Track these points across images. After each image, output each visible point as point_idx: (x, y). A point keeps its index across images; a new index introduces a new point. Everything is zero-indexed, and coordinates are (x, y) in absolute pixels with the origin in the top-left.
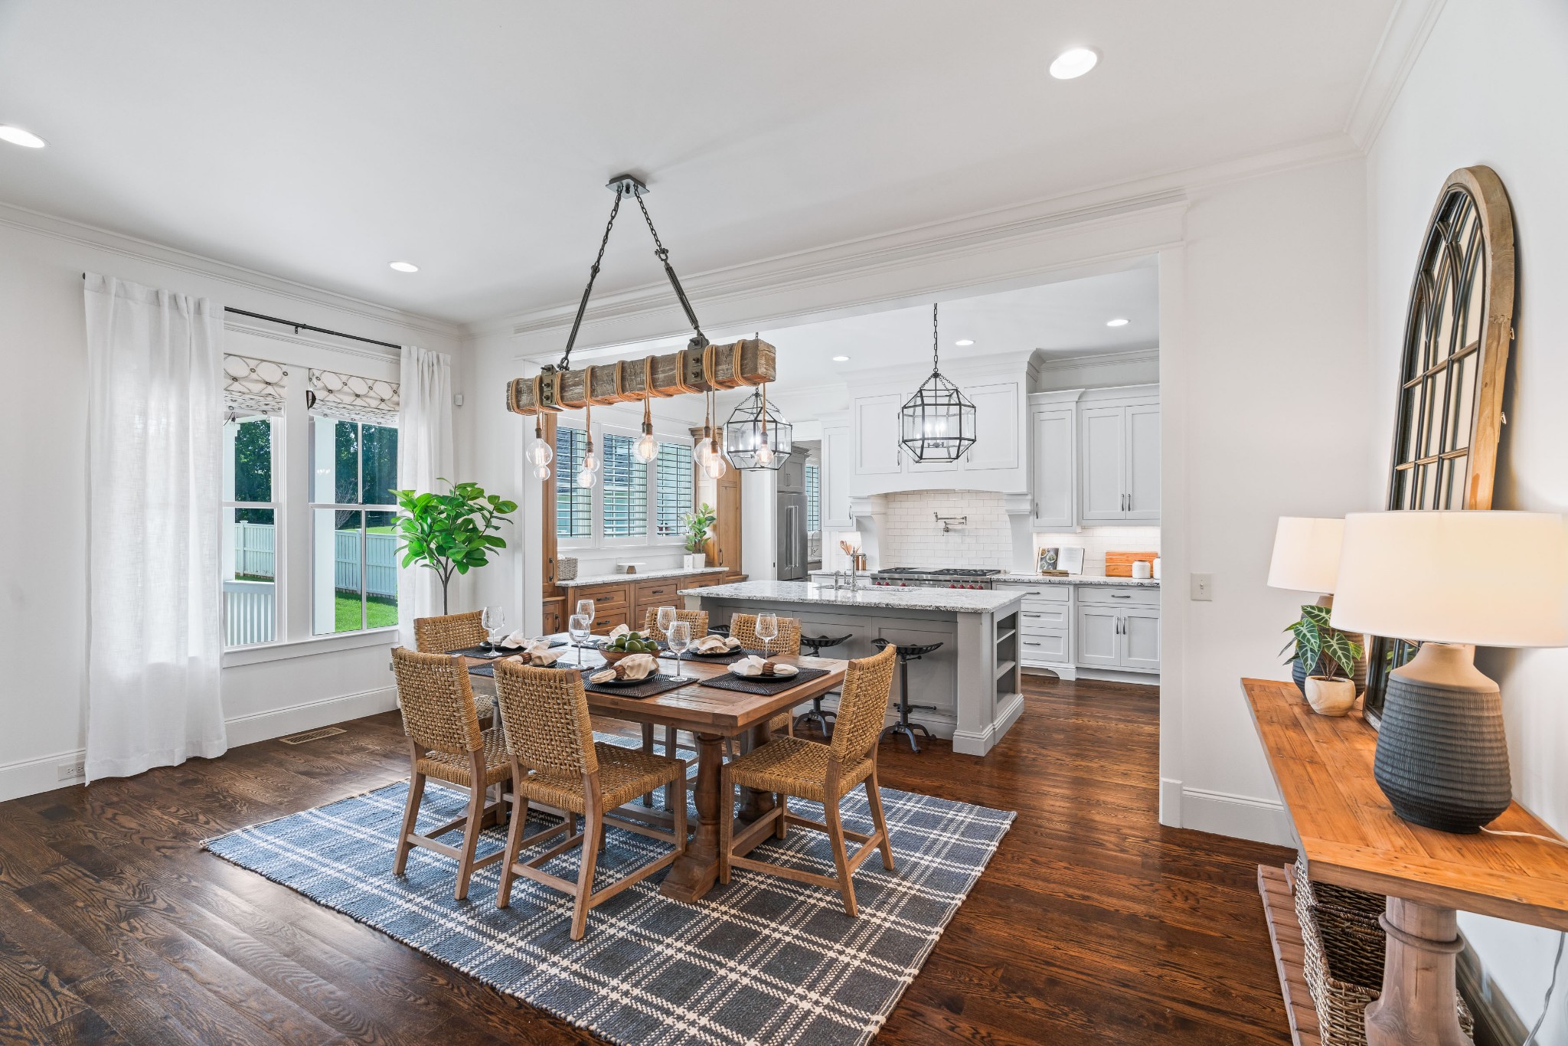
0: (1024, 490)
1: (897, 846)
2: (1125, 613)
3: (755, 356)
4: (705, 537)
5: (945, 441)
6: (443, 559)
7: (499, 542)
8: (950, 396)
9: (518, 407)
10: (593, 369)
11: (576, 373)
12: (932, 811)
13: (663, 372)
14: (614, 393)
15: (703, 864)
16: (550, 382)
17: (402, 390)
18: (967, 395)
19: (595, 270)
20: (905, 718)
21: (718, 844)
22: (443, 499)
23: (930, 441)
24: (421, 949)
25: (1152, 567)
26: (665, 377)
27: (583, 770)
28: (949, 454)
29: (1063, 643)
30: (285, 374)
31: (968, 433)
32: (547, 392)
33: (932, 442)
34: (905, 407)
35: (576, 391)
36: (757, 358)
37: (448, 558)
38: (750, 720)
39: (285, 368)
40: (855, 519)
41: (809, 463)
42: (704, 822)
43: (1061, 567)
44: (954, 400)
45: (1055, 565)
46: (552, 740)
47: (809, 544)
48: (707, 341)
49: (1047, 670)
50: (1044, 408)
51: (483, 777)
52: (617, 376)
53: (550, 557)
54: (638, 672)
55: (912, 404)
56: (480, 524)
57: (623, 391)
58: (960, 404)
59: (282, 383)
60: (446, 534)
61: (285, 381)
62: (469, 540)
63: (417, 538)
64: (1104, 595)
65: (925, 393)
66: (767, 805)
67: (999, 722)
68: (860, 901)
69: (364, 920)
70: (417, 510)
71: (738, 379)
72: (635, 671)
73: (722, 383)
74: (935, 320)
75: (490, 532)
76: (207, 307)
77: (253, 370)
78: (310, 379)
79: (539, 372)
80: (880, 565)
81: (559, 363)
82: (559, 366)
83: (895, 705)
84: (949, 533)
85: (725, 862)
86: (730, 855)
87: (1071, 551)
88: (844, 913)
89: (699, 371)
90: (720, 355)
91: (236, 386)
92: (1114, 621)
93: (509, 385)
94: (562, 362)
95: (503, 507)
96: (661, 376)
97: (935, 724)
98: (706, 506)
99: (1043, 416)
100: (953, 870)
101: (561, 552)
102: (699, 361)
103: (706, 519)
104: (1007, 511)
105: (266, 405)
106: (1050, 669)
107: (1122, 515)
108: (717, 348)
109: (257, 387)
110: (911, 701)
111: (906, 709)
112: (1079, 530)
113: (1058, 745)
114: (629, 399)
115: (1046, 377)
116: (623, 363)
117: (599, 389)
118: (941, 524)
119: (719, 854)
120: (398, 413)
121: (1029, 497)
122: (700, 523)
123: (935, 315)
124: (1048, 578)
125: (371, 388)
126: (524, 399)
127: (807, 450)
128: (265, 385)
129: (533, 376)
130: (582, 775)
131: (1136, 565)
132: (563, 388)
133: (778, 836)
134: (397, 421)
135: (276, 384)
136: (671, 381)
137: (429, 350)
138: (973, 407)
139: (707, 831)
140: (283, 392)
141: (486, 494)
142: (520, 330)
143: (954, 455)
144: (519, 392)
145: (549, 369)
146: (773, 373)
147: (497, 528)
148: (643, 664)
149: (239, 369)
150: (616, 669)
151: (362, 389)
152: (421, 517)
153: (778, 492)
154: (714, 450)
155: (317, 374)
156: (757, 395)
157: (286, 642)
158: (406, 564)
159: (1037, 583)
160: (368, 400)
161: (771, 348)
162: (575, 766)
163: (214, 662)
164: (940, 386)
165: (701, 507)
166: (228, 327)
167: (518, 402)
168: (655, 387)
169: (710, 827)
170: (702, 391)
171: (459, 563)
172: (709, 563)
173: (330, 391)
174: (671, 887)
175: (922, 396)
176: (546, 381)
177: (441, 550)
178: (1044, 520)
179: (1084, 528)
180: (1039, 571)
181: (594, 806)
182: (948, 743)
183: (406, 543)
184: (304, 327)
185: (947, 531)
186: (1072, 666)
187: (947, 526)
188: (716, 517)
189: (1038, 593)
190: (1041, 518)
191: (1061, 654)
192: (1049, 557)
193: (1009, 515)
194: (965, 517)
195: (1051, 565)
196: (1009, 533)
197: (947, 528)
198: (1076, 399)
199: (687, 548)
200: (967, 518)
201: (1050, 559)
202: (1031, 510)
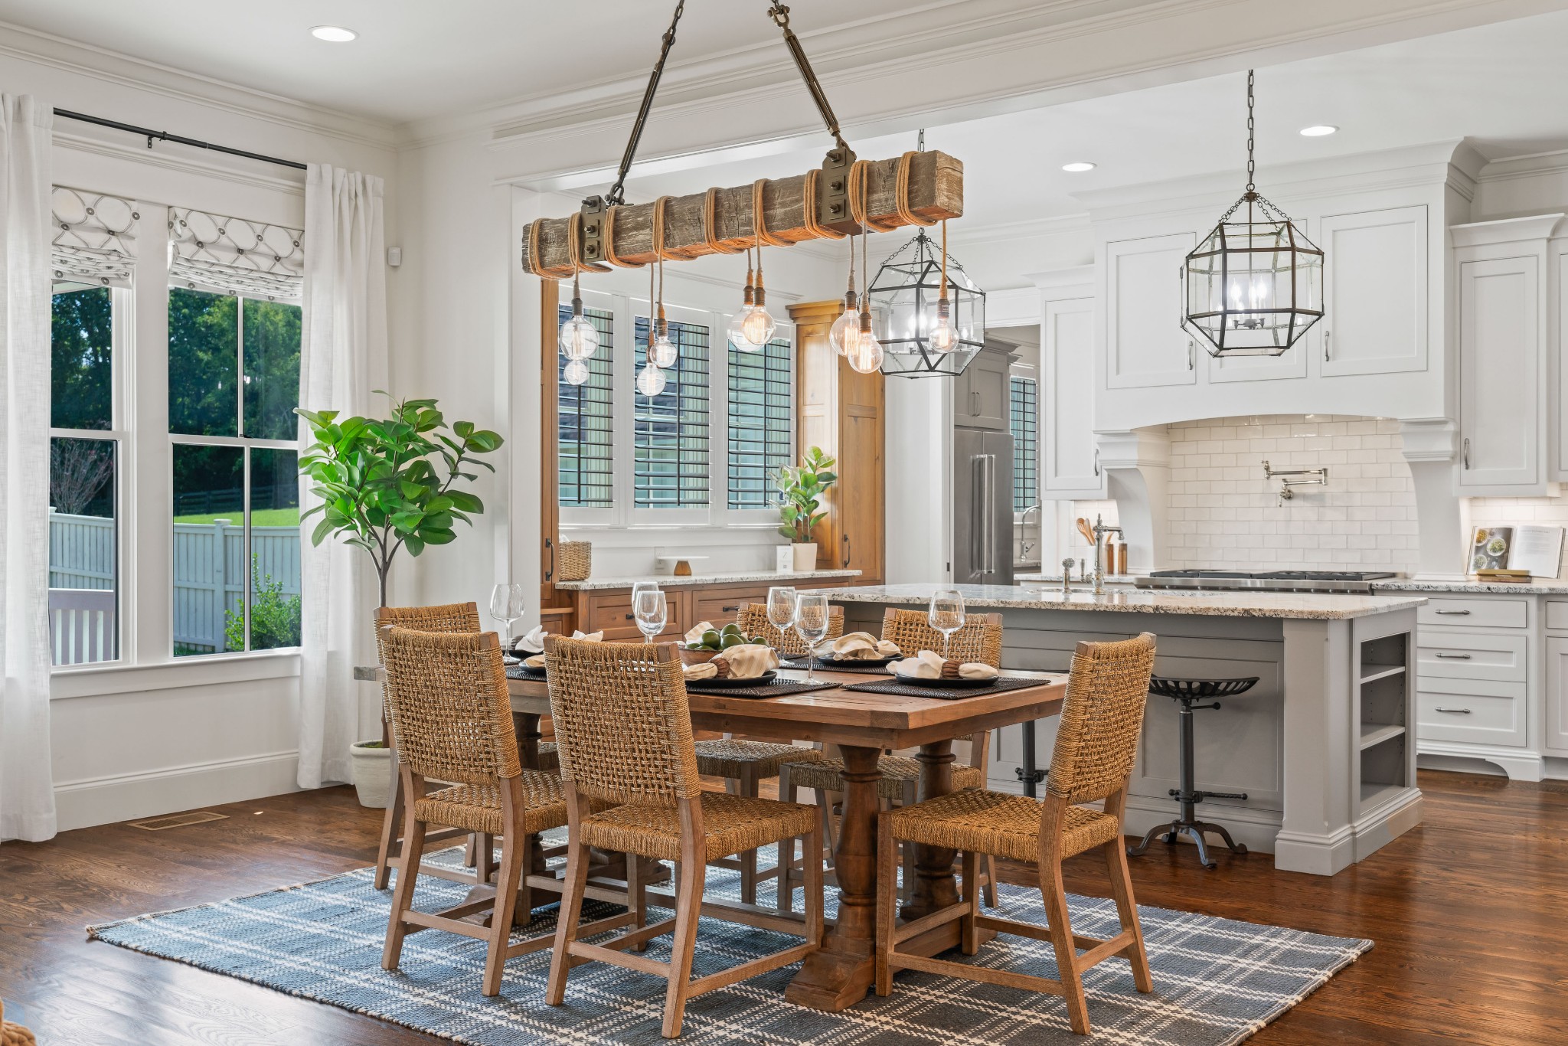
0: (1439, 414)
1: (1160, 969)
3: (932, 177)
4: (816, 512)
5: (1268, 317)
6: (380, 531)
7: (471, 503)
8: (1278, 234)
9: (542, 265)
10: (668, 202)
11: (641, 209)
12: (1224, 934)
13: (783, 205)
14: (702, 240)
15: (851, 962)
16: (595, 224)
17: (308, 240)
18: (1309, 232)
19: (669, 40)
20: (1189, 813)
21: (873, 936)
22: (384, 427)
23: (1238, 317)
24: (454, 1039)
26: (786, 212)
27: (679, 793)
28: (1276, 340)
29: (1516, 708)
30: (136, 216)
31: (1308, 300)
32: (591, 240)
33: (1242, 318)
34: (1191, 256)
35: (640, 237)
36: (933, 182)
37: (387, 530)
38: (927, 723)
39: (135, 206)
40: (1105, 474)
41: (1017, 370)
42: (850, 900)
43: (1516, 564)
44: (1285, 242)
45: (1503, 560)
46: (634, 750)
47: (1017, 534)
48: (853, 153)
49: (1481, 762)
50: (1482, 253)
51: (521, 820)
52: (706, 213)
53: (547, 536)
54: (748, 670)
55: (1207, 249)
56: (441, 470)
57: (717, 236)
58: (1293, 249)
59: (131, 232)
60: (387, 488)
61: (137, 228)
62: (422, 500)
63: (341, 494)
65: (1228, 230)
66: (947, 897)
67: (1364, 824)
68: (1093, 1020)
69: (362, 1010)
70: (343, 446)
71: (904, 213)
72: (744, 668)
73: (877, 222)
74: (1250, 95)
75: (460, 485)
76: (31, 109)
77: (90, 211)
78: (171, 225)
79: (577, 208)
80: (1156, 564)
81: (608, 192)
82: (608, 198)
83: (1172, 793)
84: (1294, 503)
85: (884, 961)
86: (891, 951)
87: (1536, 533)
88: (1068, 1031)
89: (840, 202)
90: (875, 175)
91: (68, 238)
93: (526, 229)
94: (614, 191)
95: (478, 441)
96: (779, 212)
97: (1245, 827)
98: (818, 453)
99: (1482, 269)
100: (1248, 997)
101: (565, 532)
102: (841, 186)
103: (820, 478)
104: (1406, 455)
105: (109, 268)
106: (1488, 759)
108: (870, 166)
109: (97, 239)
110: (1199, 786)
111: (1191, 797)
112: (1552, 492)
113: (1477, 867)
114: (727, 249)
115: (1489, 193)
116: (717, 192)
117: (677, 235)
118: (1277, 485)
119: (874, 949)
120: (301, 282)
121: (1451, 427)
122: (807, 484)
123: (1250, 87)
124: (1485, 585)
125: (260, 238)
126: (553, 252)
127: (1014, 347)
128: (107, 236)
129: (567, 215)
130: (677, 799)
132: (617, 234)
133: (965, 949)
134: (300, 294)
135: (123, 234)
136: (795, 220)
137: (350, 170)
138: (1319, 253)
139: (856, 915)
140: (132, 246)
141: (449, 420)
142: (503, 131)
143: (1283, 342)
144: (543, 241)
145: (593, 203)
146: (958, 204)
147: (472, 478)
148: (757, 656)
149: (73, 212)
150: (716, 662)
151: (247, 242)
152: (348, 457)
153: (956, 426)
154: (865, 328)
155: (181, 214)
156: (922, 239)
157: (135, 664)
158: (317, 539)
159: (1464, 592)
160: (256, 258)
161: (956, 164)
162: (668, 787)
163: (45, 689)
164: (1258, 215)
165: (808, 456)
166: (58, 142)
167: (542, 256)
168: (768, 229)
169: (859, 910)
170: (843, 235)
171: (409, 538)
172: (824, 560)
173: (200, 244)
174: (802, 989)
175: (1223, 237)
176: (588, 224)
177: (377, 516)
178: (1481, 472)
179: (1562, 489)
180: (1472, 570)
181: (695, 847)
182: (1269, 858)
183: (323, 501)
184: (163, 136)
185: (1290, 498)
186: (1535, 754)
187: (1289, 487)
188: (837, 474)
189: (1466, 613)
190: (1475, 468)
191: (1512, 731)
192: (1493, 544)
193: (1411, 464)
194: (1325, 470)
195: (1497, 561)
196: (1412, 499)
197: (1289, 491)
198: (1548, 235)
199: (782, 532)
200: (1329, 472)
201: (1494, 550)
202: (1456, 452)
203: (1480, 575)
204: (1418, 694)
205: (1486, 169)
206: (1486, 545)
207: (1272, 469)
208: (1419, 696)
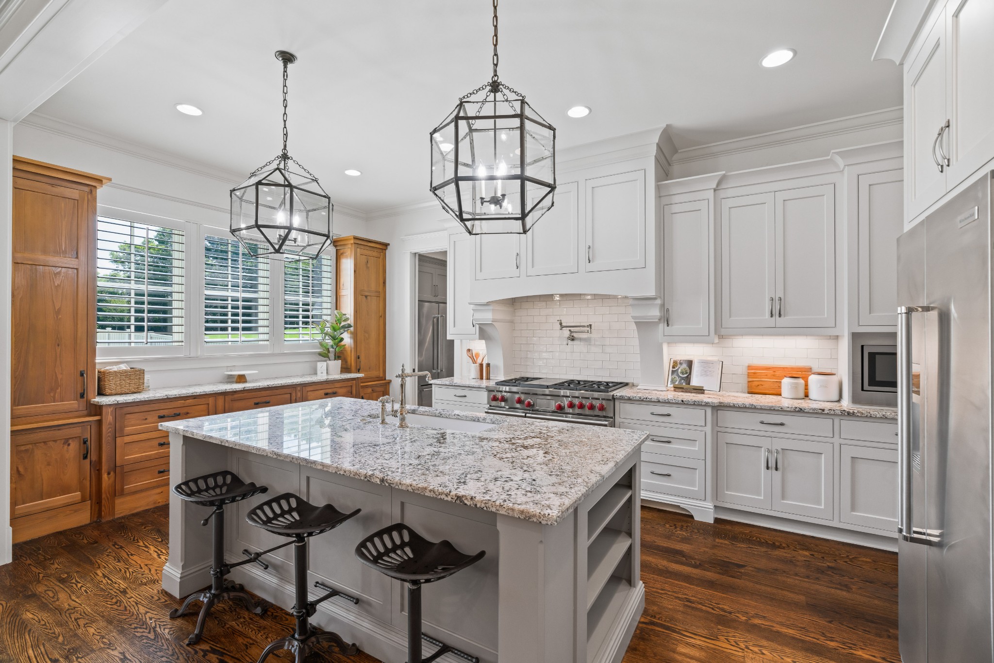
0: (652, 293)
2: (778, 445)
4: (342, 344)
25: (806, 385)
29: (698, 475)
40: (477, 326)
43: (695, 382)
45: (688, 380)
49: (678, 507)
50: (675, 199)
53: (82, 369)
64: (750, 421)
80: (505, 374)
84: (575, 342)
87: (705, 364)
92: (763, 455)
98: (345, 314)
99: (676, 208)
103: (343, 326)
104: (633, 317)
106: (682, 506)
107: (771, 322)
112: (716, 340)
118: (566, 333)
121: (659, 302)
122: (335, 329)
124: (680, 396)
131: (786, 382)
138: (551, 128)
153: (419, 301)
156: (284, 157)
159: (668, 402)
178: (676, 328)
179: (721, 337)
180: (670, 386)
185: (573, 340)
186: (709, 505)
187: (572, 334)
188: (352, 325)
189: (669, 415)
190: (672, 326)
191: (697, 489)
192: (682, 370)
193: (636, 323)
194: (590, 325)
195: (684, 380)
196: (636, 342)
197: (573, 336)
198: (714, 186)
199: (320, 354)
200: (592, 326)
201: (682, 373)
202: (661, 316)
203: (674, 387)
204: (642, 462)
205: (676, 157)
206: (678, 370)
207: (564, 324)
208: (642, 463)
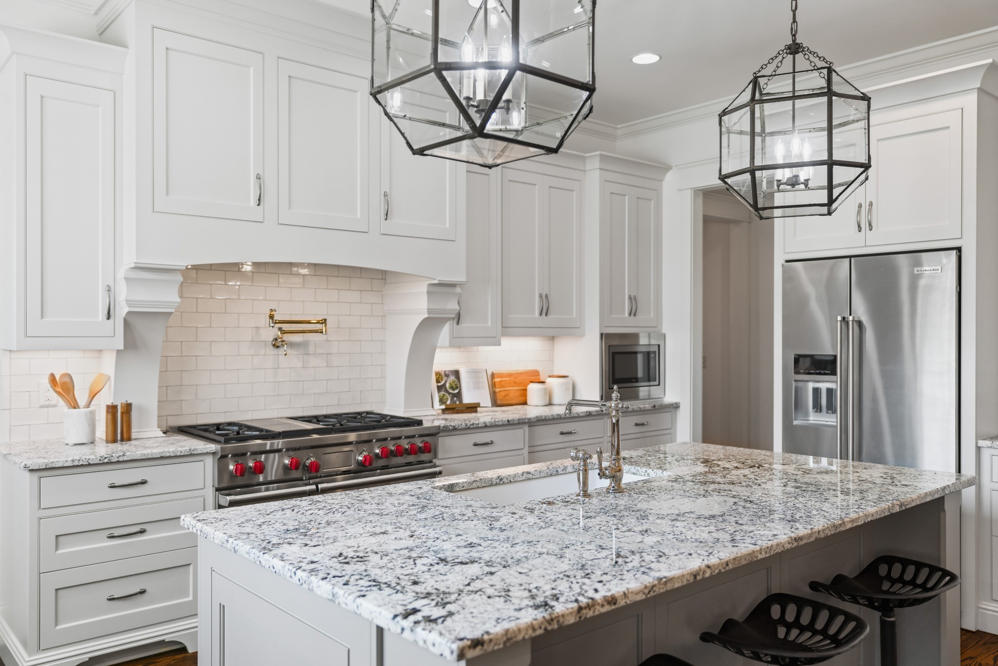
43: (466, 398)
45: (459, 396)
118: (273, 333)
121: (458, 290)
131: (531, 388)
192: (450, 383)
203: (445, 409)
206: (445, 384)
207: (276, 318)
